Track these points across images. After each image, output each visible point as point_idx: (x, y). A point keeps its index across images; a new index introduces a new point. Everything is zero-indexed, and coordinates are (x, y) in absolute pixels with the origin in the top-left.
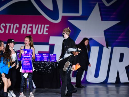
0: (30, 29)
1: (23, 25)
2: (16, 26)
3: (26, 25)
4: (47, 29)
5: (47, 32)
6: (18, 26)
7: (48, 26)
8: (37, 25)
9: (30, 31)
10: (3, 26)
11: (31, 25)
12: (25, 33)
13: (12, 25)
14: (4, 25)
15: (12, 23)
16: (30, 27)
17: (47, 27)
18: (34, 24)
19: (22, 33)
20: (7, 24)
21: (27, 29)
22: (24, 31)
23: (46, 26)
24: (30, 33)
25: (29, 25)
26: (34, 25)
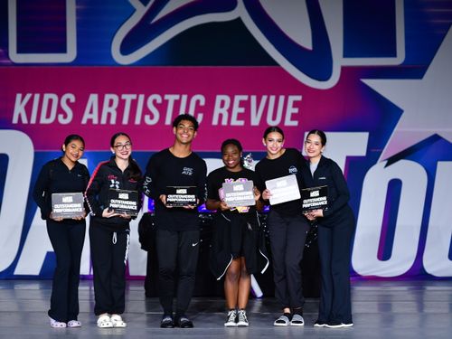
0: (242, 110)
1: (219, 98)
2: (198, 102)
3: (227, 99)
4: (296, 110)
5: (294, 117)
6: (202, 103)
7: (299, 98)
8: (264, 98)
9: (240, 117)
10: (154, 102)
11: (245, 98)
12: (224, 122)
13: (185, 98)
14: (159, 99)
15: (185, 94)
16: (242, 104)
17: (296, 104)
18: (254, 94)
19: (215, 122)
20: (167, 97)
21: (230, 111)
22: (221, 116)
23: (292, 99)
24: (241, 123)
25: (238, 98)
26: (254, 98)
